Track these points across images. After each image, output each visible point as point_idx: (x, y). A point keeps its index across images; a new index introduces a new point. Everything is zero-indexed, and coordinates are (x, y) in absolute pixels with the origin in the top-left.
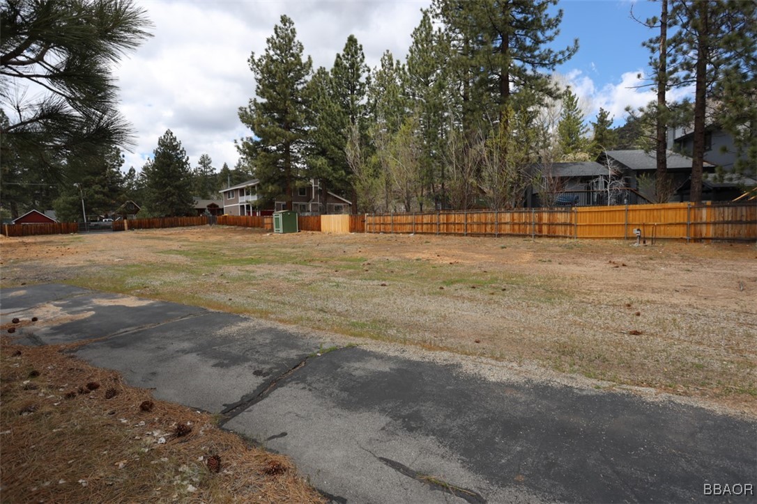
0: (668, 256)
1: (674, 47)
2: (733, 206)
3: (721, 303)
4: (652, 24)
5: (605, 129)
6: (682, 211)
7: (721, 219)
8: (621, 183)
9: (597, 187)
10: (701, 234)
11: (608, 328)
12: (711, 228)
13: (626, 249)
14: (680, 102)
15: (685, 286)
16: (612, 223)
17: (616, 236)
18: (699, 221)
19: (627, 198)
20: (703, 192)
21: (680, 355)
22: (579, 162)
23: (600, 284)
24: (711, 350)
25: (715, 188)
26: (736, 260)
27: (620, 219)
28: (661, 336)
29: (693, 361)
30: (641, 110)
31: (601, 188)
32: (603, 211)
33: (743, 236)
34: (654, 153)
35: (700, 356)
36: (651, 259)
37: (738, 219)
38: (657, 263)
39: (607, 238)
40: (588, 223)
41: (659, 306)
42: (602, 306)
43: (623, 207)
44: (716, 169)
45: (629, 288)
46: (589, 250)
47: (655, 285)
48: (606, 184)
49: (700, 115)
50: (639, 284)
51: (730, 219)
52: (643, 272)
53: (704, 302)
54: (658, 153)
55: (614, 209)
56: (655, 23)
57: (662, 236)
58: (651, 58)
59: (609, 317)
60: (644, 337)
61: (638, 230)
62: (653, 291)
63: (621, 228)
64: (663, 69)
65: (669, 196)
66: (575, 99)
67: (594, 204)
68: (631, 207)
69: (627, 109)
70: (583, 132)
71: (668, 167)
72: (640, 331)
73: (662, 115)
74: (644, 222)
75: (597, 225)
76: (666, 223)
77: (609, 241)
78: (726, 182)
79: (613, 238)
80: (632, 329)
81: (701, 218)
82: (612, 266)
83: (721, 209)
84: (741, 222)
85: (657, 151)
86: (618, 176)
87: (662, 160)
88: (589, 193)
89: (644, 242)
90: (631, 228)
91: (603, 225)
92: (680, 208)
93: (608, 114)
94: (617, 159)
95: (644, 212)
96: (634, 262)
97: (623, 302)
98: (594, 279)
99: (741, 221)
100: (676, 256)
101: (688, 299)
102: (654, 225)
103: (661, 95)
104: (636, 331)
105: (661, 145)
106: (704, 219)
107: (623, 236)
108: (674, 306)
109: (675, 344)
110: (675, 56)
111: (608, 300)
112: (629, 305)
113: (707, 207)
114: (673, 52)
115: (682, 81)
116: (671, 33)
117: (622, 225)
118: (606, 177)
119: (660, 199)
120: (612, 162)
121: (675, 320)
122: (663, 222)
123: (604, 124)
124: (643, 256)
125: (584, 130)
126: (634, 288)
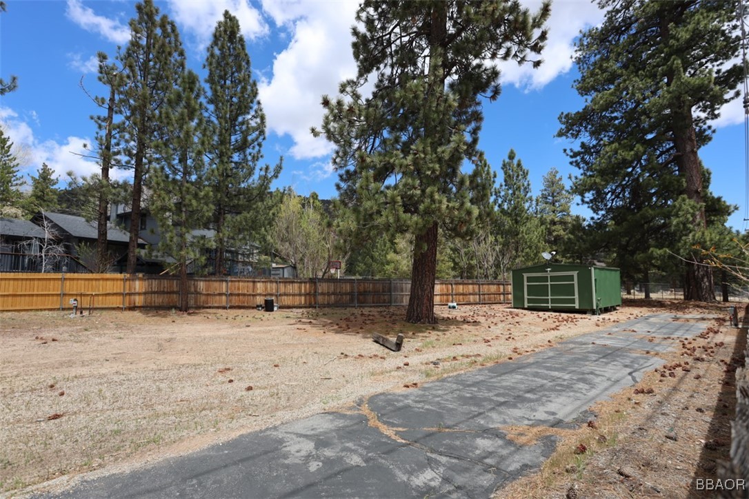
0: (104, 326)
1: (118, 132)
2: (159, 279)
3: (143, 365)
4: (101, 104)
5: (47, 187)
6: (119, 282)
7: (150, 290)
8: (60, 249)
9: (30, 250)
10: (135, 303)
11: (19, 421)
12: (142, 297)
13: (60, 322)
14: (121, 182)
15: (116, 354)
16: (42, 293)
17: (49, 307)
18: (133, 291)
19: (67, 265)
20: (138, 265)
21: (101, 427)
22: (7, 218)
23: (17, 367)
24: (129, 413)
25: (147, 263)
26: (159, 325)
27: (55, 288)
28: (84, 412)
29: (113, 428)
30: (84, 179)
31: (34, 252)
32: (34, 279)
33: (165, 304)
34: (96, 224)
35: (119, 421)
36: (86, 330)
37: (162, 290)
38: (91, 334)
39: (37, 310)
40: (11, 293)
41: (88, 379)
42: (16, 394)
43: (59, 276)
44: (146, 247)
45: (56, 365)
46: (9, 325)
47: (86, 357)
48: (41, 248)
49: (136, 198)
50: (69, 359)
51: (156, 290)
52: (75, 345)
53: (129, 367)
54: (100, 224)
55: (48, 277)
56: (103, 103)
57: (100, 306)
58: (97, 133)
59: (23, 407)
60: (64, 419)
61: (75, 300)
62: (83, 364)
63: (55, 298)
64: (108, 148)
65: (108, 266)
66: (8, 143)
67: (24, 270)
68: (69, 275)
69: (69, 174)
70: (17, 184)
71: (108, 239)
72: (62, 413)
73: (104, 189)
74: (83, 291)
75: (25, 295)
76: (104, 293)
77: (39, 313)
78: (153, 258)
79: (45, 310)
80: (52, 413)
81: (135, 289)
82: (39, 342)
83: (150, 281)
84: (163, 293)
85: (99, 222)
86: (57, 241)
87: (103, 232)
88: (17, 257)
89: (81, 313)
90: (67, 298)
91: (33, 295)
92: (117, 279)
93: (52, 172)
94: (57, 223)
95: (83, 282)
96: (66, 336)
97: (45, 384)
98: (9, 362)
99: (164, 291)
100: (112, 325)
101: (117, 366)
102: (92, 295)
103: (105, 171)
104: (56, 415)
105: (103, 218)
106: (137, 290)
107: (58, 307)
108: (102, 376)
109: (97, 417)
110: (119, 141)
111: (25, 384)
112: (52, 386)
113: (140, 279)
114: (117, 136)
115: (124, 164)
116: (118, 119)
117: (57, 295)
118: (42, 240)
119: (99, 270)
120: (50, 225)
121: (100, 391)
122: (101, 293)
123: (47, 181)
124: (78, 328)
125: (19, 182)
126: (61, 364)
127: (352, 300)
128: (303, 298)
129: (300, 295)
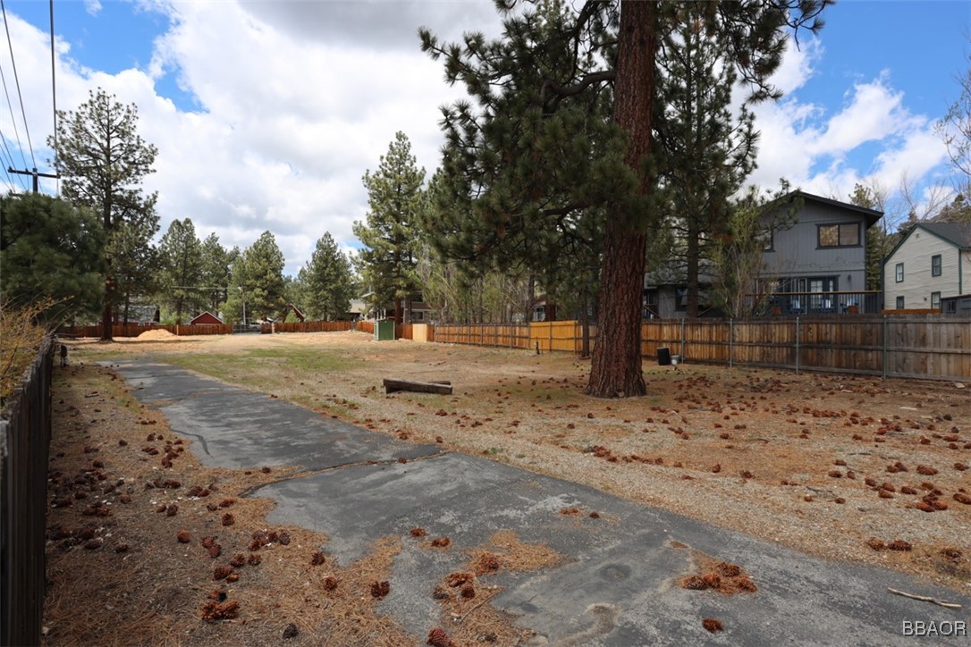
127: (792, 357)
128: (714, 348)
129: (710, 343)
